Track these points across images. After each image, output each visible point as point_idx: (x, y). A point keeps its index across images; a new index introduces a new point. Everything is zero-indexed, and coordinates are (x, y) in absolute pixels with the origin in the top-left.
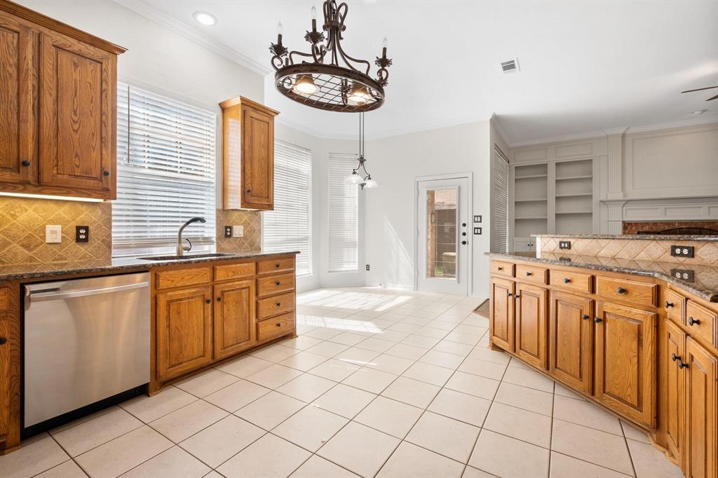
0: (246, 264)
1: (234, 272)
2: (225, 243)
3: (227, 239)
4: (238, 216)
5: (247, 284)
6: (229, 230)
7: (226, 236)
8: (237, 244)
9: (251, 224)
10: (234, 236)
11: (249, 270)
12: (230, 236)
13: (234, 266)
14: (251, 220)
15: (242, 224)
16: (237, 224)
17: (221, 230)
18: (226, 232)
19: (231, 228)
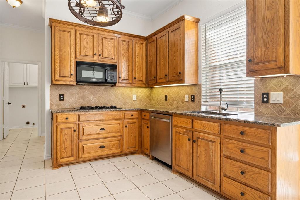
0: (212, 123)
1: (204, 127)
2: (262, 107)
3: (265, 105)
4: (277, 82)
5: (213, 138)
6: (265, 96)
7: (263, 102)
8: (275, 110)
9: (295, 90)
10: (272, 102)
11: (214, 128)
12: (267, 102)
13: (204, 122)
14: (294, 86)
15: (281, 91)
16: (276, 91)
17: (259, 96)
18: (263, 98)
19: (267, 94)
